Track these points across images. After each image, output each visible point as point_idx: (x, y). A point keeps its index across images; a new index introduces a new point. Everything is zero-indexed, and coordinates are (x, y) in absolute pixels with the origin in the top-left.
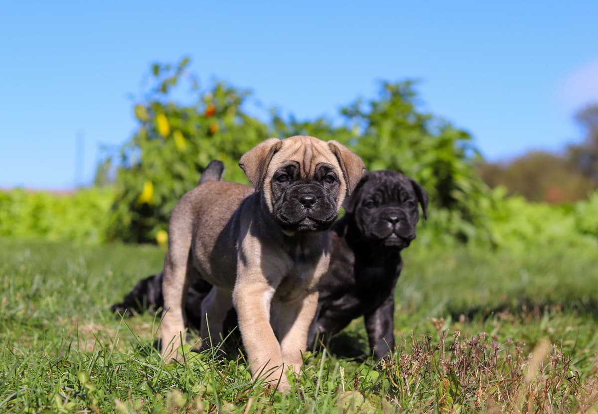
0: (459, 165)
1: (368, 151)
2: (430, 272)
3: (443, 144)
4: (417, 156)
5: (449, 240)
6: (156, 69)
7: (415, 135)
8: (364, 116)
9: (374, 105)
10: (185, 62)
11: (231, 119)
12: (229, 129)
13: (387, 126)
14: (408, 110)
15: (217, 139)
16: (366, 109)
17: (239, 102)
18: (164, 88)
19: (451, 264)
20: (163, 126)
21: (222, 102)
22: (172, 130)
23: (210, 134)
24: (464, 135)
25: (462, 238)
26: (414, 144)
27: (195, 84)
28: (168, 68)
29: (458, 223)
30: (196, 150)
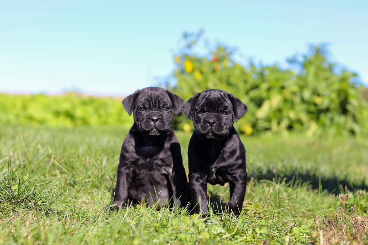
0: (352, 92)
1: (301, 83)
2: (335, 151)
3: (343, 80)
4: (328, 87)
5: (346, 134)
6: (186, 36)
7: (327, 74)
8: (299, 63)
9: (305, 57)
10: (201, 32)
11: (227, 64)
12: (226, 69)
13: (312, 69)
14: (324, 60)
15: (218, 74)
16: (300, 59)
17: (230, 54)
18: (189, 46)
19: (347, 148)
20: (189, 66)
21: (221, 54)
22: (194, 69)
23: (214, 71)
24: (355, 75)
25: (352, 132)
26: (326, 79)
27: (207, 43)
28: (192, 35)
29: (350, 124)
30: (206, 80)
